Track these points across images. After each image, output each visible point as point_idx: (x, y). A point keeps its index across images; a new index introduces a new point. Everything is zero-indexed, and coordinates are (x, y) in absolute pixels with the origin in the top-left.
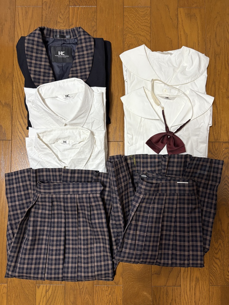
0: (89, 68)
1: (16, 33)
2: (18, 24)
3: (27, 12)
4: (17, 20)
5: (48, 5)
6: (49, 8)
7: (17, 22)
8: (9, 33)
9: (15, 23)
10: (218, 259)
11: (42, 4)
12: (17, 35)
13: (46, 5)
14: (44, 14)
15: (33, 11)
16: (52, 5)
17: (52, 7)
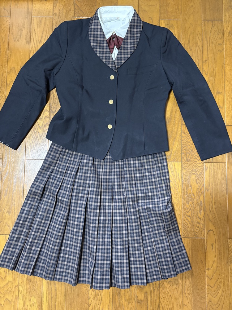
0: (137, 42)
1: (32, 37)
2: (33, 30)
3: (40, 21)
4: (33, 27)
5: (57, 16)
6: (58, 18)
7: (33, 28)
8: (27, 37)
9: (31, 29)
10: (189, 216)
11: (53, 15)
12: (32, 39)
13: (56, 16)
14: (54, 23)
15: (45, 20)
16: (61, 16)
17: (61, 17)
